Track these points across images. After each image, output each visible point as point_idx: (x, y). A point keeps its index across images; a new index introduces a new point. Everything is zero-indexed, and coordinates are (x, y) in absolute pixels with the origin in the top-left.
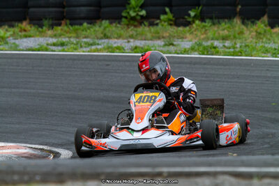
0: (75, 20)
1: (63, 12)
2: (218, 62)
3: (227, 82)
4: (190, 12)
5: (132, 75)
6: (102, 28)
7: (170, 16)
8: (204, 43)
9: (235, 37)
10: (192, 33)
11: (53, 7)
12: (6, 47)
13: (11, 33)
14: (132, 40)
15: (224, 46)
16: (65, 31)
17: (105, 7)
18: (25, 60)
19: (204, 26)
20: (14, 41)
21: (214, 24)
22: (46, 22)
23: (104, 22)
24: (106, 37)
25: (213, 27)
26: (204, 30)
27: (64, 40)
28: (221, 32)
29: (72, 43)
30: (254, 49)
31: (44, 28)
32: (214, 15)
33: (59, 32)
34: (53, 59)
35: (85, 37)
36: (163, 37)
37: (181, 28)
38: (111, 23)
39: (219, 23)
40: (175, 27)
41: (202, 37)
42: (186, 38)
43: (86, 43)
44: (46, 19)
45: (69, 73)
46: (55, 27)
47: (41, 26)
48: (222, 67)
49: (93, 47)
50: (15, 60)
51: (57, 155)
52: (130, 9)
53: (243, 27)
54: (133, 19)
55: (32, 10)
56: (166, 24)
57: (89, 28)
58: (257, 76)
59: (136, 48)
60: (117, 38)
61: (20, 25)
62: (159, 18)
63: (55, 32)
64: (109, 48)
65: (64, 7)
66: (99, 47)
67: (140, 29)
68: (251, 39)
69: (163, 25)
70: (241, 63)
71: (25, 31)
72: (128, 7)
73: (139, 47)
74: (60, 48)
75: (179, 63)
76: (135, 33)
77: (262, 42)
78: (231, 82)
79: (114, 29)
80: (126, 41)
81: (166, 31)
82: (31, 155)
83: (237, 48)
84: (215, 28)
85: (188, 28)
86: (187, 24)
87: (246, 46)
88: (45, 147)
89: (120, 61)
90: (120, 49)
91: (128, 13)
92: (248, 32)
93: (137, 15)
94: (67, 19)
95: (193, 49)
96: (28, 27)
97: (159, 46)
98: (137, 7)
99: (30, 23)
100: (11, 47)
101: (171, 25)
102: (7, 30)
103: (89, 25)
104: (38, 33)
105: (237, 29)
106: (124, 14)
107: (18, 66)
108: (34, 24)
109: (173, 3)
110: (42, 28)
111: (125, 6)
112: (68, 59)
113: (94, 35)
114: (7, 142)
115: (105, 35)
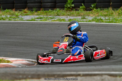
0: (46, 8)
1: (41, 5)
2: (103, 25)
3: (107, 33)
4: (92, 5)
6: (57, 11)
7: (84, 7)
8: (97, 18)
9: (110, 15)
10: (93, 13)
11: (37, 3)
12: (18, 19)
13: (20, 14)
14: (68, 16)
15: (105, 19)
16: (42, 13)
17: (58, 3)
18: (26, 25)
20: (21, 17)
21: (101, 10)
22: (34, 9)
23: (57, 9)
24: (58, 15)
25: (101, 11)
26: (97, 12)
27: (41, 16)
28: (104, 13)
29: (45, 18)
30: (117, 20)
31: (34, 11)
32: (101, 6)
33: (40, 13)
34: (37, 24)
35: (50, 15)
36: (81, 15)
37: (88, 12)
38: (60, 10)
39: (103, 10)
40: (86, 11)
41: (97, 15)
42: (90, 15)
43: (50, 18)
45: (43, 30)
46: (38, 11)
47: (32, 11)
48: (105, 27)
49: (53, 19)
50: (22, 25)
52: (68, 4)
53: (113, 11)
54: (69, 8)
55: (28, 4)
57: (51, 12)
58: (119, 31)
59: (70, 20)
60: (62, 16)
61: (24, 10)
62: (79, 8)
63: (38, 13)
64: (59, 20)
65: (41, 3)
67: (72, 12)
68: (116, 16)
69: (81, 10)
70: (112, 26)
71: (26, 12)
72: (67, 3)
73: (72, 20)
74: (40, 20)
75: (87, 26)
76: (70, 14)
77: (121, 17)
78: (108, 34)
79: (61, 12)
80: (66, 17)
81: (82, 13)
82: (28, 63)
83: (110, 20)
84: (102, 12)
85: (91, 12)
86: (91, 10)
87: (114, 19)
88: (33, 60)
89: (64, 25)
90: (63, 20)
91: (67, 5)
92: (115, 13)
93: (71, 6)
94: (43, 8)
95: (93, 20)
96: (27, 11)
97: (79, 19)
98: (71, 3)
100: (20, 19)
101: (84, 10)
102: (19, 12)
103: (51, 10)
104: (31, 13)
105: (110, 12)
106: (65, 6)
107: (23, 27)
108: (30, 10)
109: (85, 2)
110: (33, 11)
111: (66, 3)
112: (43, 24)
113: (53, 14)
114: (18, 58)
115: (58, 14)
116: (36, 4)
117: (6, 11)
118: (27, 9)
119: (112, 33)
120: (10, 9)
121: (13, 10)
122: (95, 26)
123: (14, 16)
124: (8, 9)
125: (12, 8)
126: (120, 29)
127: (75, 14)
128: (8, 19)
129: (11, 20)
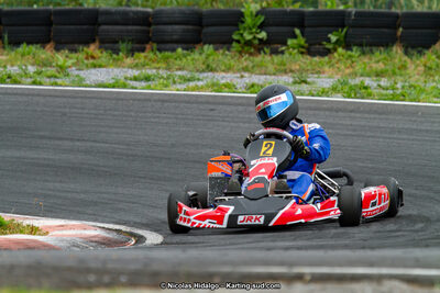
0: (165, 43)
1: (148, 32)
2: (371, 109)
3: (384, 138)
4: (330, 35)
5: (247, 125)
6: (204, 56)
7: (302, 41)
8: (350, 81)
9: (394, 73)
10: (333, 66)
11: (133, 25)
12: (67, 81)
13: (74, 61)
14: (246, 75)
15: (379, 85)
16: (150, 60)
17: (207, 26)
18: (94, 101)
19: (350, 56)
20: (77, 72)
21: (364, 53)
22: (122, 46)
23: (206, 47)
24: (209, 69)
25: (362, 57)
26: (349, 62)
27: (150, 72)
28: (375, 66)
29: (162, 77)
30: (422, 91)
31: (121, 54)
32: (364, 41)
33: (142, 60)
34: (134, 100)
35: (180, 69)
36: (291, 71)
37: (316, 59)
38: (216, 49)
39: (372, 52)
40: (308, 57)
41: (348, 71)
42: (324, 73)
43: (181, 77)
44: (123, 42)
45: (157, 120)
46: (136, 54)
47: (117, 52)
48: (377, 116)
49: (192, 84)
50: (79, 100)
51: (140, 239)
52: (245, 29)
53: (406, 58)
54: (248, 43)
55: (103, 27)
56: (296, 51)
57: (185, 56)
58: (427, 131)
59: (253, 86)
60: (224, 71)
61: (85, 49)
62: (285, 43)
63: (137, 61)
64: (213, 85)
65: (149, 25)
66: (200, 83)
67: (258, 59)
68: (417, 77)
69: (291, 54)
70: (403, 111)
71: (93, 57)
72: (241, 26)
73: (258, 85)
74: (143, 84)
75: (316, 109)
76: (251, 65)
77: (434, 81)
78: (389, 138)
79: (220, 57)
80: (238, 75)
81: (295, 62)
82: (104, 238)
83: (397, 89)
84: (366, 60)
85: (326, 58)
86: (326, 52)
87: (410, 87)
88: (123, 228)
89: (229, 104)
90: (228, 86)
91: (242, 35)
92: (413, 66)
93: (255, 38)
94: (154, 42)
95: (334, 89)
96: (97, 53)
97: (287, 83)
98: (254, 26)
99: (100, 48)
100: (74, 81)
101: (302, 53)
102: (67, 57)
103: (185, 52)
104: (111, 61)
105: (397, 61)
106: (235, 37)
107: (83, 109)
108: (106, 49)
109: (306, 23)
110: (118, 54)
111: (237, 25)
112: (155, 101)
113: (192, 66)
114: (69, 219)
115: (208, 66)
116: (130, 28)
117: (20, 50)
118: (97, 43)
119: (405, 137)
120: (37, 43)
121: (48, 46)
122: (344, 110)
123: (52, 71)
124: (29, 43)
125: (42, 41)
126: (434, 122)
127: (271, 68)
128: (29, 80)
129: (40, 84)
